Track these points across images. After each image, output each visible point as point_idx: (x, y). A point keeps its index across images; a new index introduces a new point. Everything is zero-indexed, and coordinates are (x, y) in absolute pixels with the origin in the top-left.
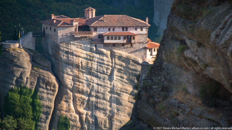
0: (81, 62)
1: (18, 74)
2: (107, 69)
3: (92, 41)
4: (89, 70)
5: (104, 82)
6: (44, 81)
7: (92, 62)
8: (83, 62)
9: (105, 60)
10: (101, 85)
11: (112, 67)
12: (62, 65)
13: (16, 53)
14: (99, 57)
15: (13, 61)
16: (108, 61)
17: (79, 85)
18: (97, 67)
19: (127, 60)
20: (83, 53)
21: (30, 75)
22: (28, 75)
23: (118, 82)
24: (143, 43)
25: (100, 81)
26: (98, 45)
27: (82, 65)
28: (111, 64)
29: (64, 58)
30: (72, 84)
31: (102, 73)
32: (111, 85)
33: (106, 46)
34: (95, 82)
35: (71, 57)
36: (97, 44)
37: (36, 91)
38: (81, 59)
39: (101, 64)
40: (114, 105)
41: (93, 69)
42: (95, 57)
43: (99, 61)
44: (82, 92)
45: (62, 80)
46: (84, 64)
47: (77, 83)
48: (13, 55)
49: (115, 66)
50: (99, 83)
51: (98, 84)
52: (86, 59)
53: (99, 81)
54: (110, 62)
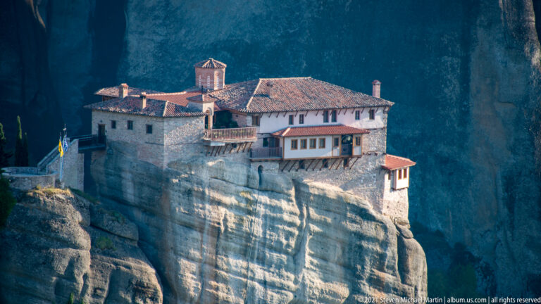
0: (225, 220)
1: (62, 267)
2: (289, 235)
3: (251, 155)
4: (244, 242)
5: (281, 276)
6: (130, 282)
7: (253, 218)
8: (228, 218)
9: (283, 208)
10: (273, 286)
11: (300, 228)
12: (174, 232)
13: (56, 202)
14: (268, 202)
15: (50, 227)
16: (292, 213)
17: (217, 289)
18: (265, 233)
19: (341, 207)
20: (230, 193)
21: (91, 266)
22: (86, 266)
23: (313, 274)
24: (376, 154)
25: (269, 271)
26: (265, 166)
27: (226, 227)
28: (298, 222)
29: (181, 209)
30: (199, 287)
31: (276, 250)
32: (296, 282)
34: (256, 277)
35: (198, 207)
36: (263, 164)
38: (223, 210)
39: (272, 222)
41: (254, 238)
42: (261, 203)
43: (269, 213)
45: (172, 275)
46: (232, 224)
47: (213, 283)
48: (50, 209)
49: (307, 226)
50: (270, 277)
51: (264, 283)
52: (238, 208)
53: (267, 273)
54: (295, 214)
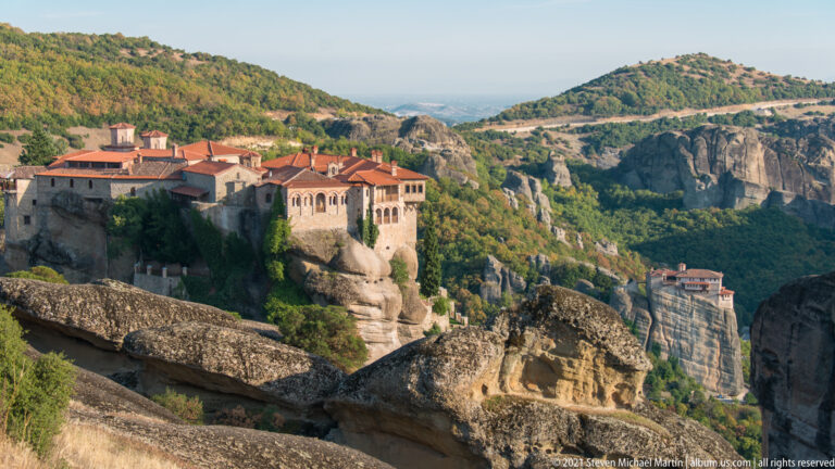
0: (669, 303)
2: (688, 309)
3: (677, 288)
4: (674, 309)
5: (686, 319)
6: (641, 316)
7: (677, 303)
9: (686, 302)
10: (684, 321)
11: (692, 307)
12: (654, 305)
14: (682, 300)
17: (667, 320)
18: (680, 307)
19: (703, 303)
20: (670, 296)
21: (631, 311)
22: (629, 310)
23: (696, 319)
25: (683, 317)
27: (669, 305)
29: (655, 299)
30: (662, 319)
31: (684, 312)
33: (687, 291)
34: (678, 318)
35: (660, 299)
36: (680, 290)
37: (635, 322)
38: (668, 301)
39: (683, 305)
40: (694, 336)
41: (677, 308)
42: (679, 300)
43: (682, 302)
44: (669, 325)
45: (654, 315)
47: (666, 318)
48: (621, 295)
49: (694, 307)
50: (682, 319)
52: (672, 301)
54: (690, 304)
